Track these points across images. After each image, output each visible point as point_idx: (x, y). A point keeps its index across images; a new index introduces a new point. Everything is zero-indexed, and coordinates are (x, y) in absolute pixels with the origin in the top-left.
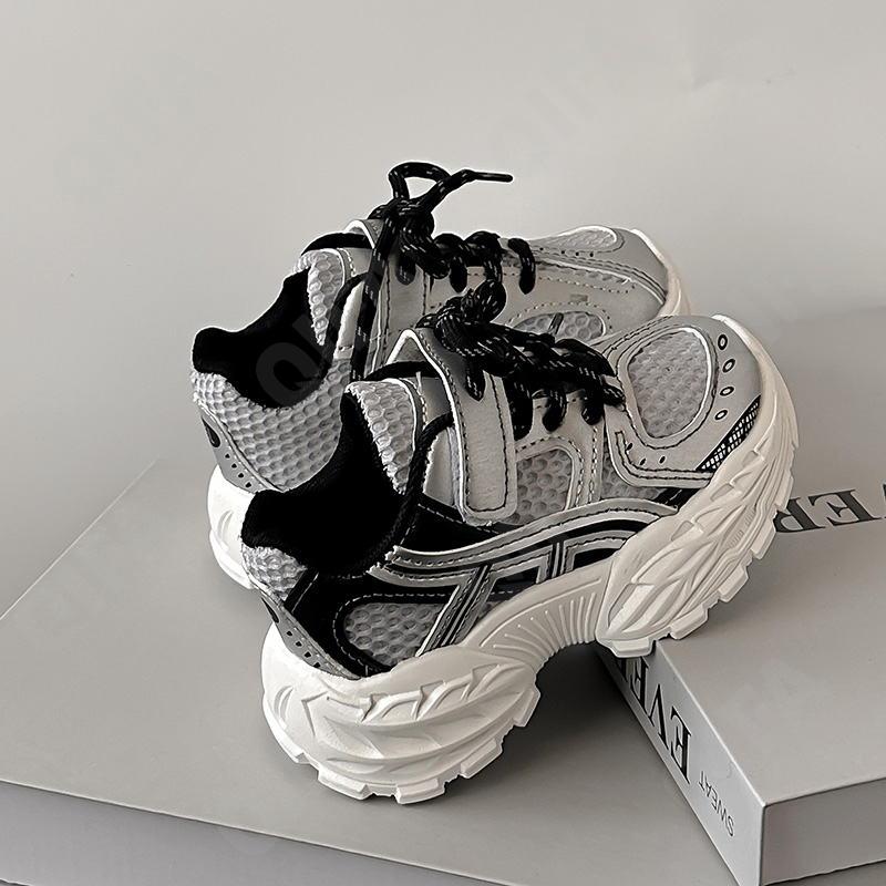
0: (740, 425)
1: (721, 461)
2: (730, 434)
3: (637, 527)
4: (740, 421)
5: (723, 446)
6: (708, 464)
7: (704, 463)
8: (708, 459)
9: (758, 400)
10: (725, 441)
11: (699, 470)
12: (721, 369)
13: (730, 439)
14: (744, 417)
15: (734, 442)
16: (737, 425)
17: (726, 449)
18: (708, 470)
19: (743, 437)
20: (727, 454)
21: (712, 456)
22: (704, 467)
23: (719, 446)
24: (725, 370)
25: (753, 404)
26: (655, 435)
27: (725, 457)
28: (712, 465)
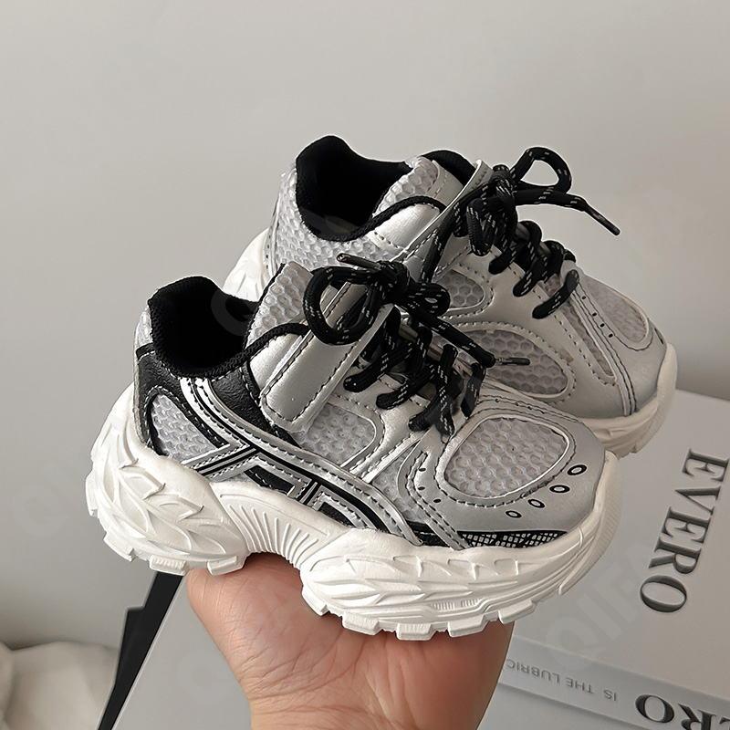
0: (524, 536)
1: (483, 544)
2: (508, 534)
3: (380, 526)
4: (527, 532)
5: (494, 536)
6: (470, 537)
7: (468, 533)
8: (474, 534)
9: (561, 534)
10: (500, 535)
11: (460, 534)
12: (550, 485)
13: (505, 538)
14: (533, 533)
15: (507, 542)
16: (521, 533)
17: (495, 541)
18: (467, 540)
19: (519, 546)
20: (493, 544)
21: (479, 534)
22: (465, 536)
23: (492, 534)
24: (552, 489)
25: (554, 532)
26: (450, 480)
27: (488, 545)
28: (472, 540)
